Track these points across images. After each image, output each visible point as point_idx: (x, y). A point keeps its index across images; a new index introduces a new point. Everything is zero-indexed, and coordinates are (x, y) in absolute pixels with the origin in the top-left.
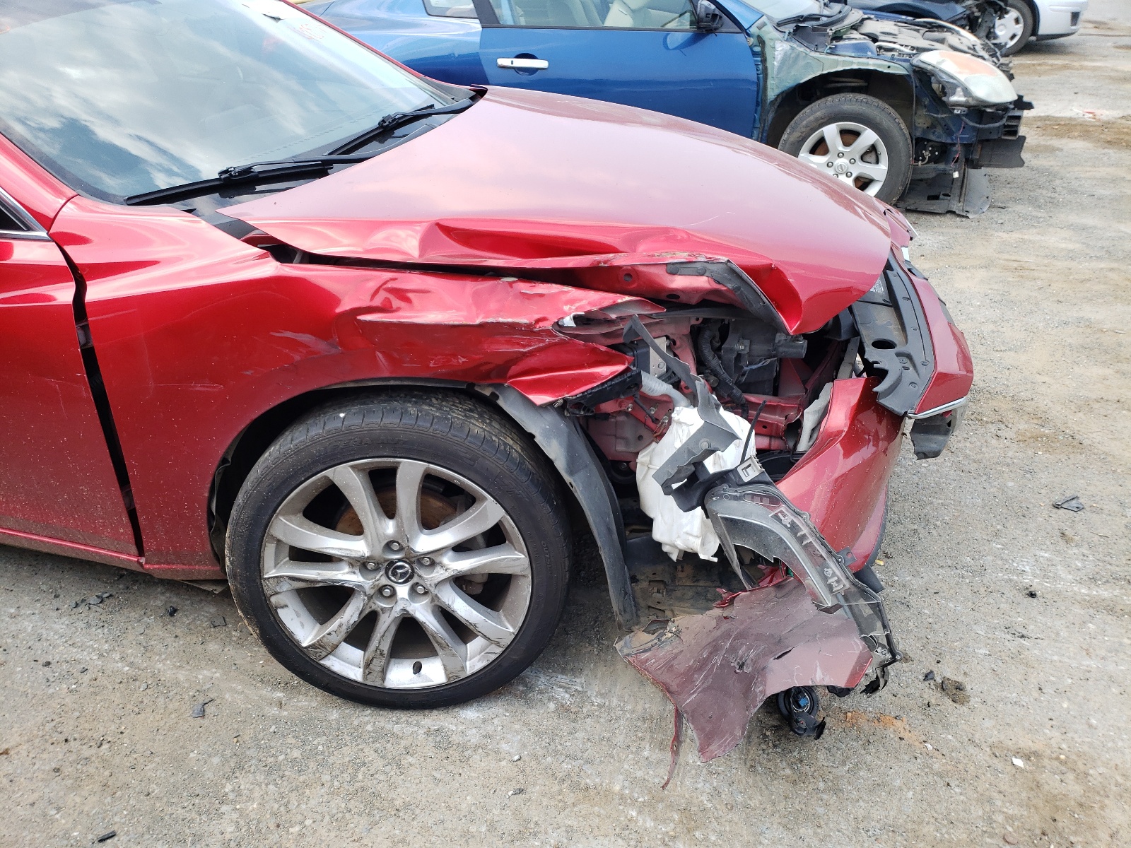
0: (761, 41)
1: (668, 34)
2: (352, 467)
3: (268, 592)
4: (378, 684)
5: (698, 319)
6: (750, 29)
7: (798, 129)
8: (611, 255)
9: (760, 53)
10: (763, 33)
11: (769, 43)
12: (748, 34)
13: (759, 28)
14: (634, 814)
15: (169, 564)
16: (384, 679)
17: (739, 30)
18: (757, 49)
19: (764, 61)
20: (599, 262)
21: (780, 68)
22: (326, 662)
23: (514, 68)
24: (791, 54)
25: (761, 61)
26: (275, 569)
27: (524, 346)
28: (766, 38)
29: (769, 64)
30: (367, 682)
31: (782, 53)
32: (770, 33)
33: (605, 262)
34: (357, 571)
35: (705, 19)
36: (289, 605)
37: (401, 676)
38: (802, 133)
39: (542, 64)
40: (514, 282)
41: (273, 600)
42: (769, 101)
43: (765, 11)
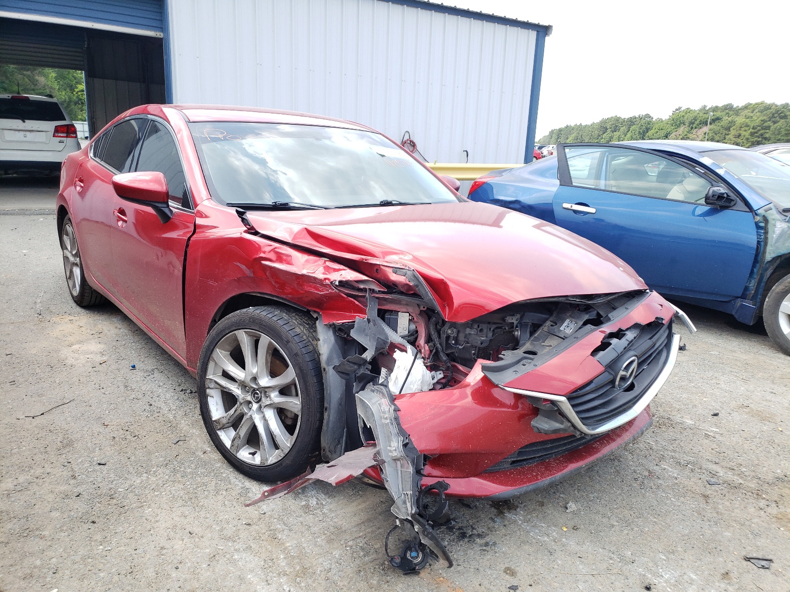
0: (766, 220)
1: (697, 207)
2: (245, 332)
3: (207, 386)
4: (234, 453)
5: (424, 307)
6: (758, 211)
7: (784, 284)
8: (369, 258)
9: (762, 227)
10: (767, 214)
11: (771, 222)
12: (756, 214)
13: (766, 211)
14: (282, 557)
15: (194, 369)
16: (237, 451)
17: (748, 210)
18: (762, 225)
19: (766, 233)
20: (363, 259)
21: (777, 240)
22: (219, 433)
23: (571, 210)
24: (787, 231)
25: (764, 233)
26: (213, 375)
27: (321, 291)
28: (770, 218)
29: (769, 236)
30: (230, 450)
31: (781, 229)
32: (773, 215)
33: (366, 260)
34: (240, 389)
35: (711, 198)
36: (214, 397)
37: (244, 454)
38: (786, 287)
39: (592, 210)
40: (327, 261)
41: (208, 391)
42: (766, 261)
43: (773, 199)
